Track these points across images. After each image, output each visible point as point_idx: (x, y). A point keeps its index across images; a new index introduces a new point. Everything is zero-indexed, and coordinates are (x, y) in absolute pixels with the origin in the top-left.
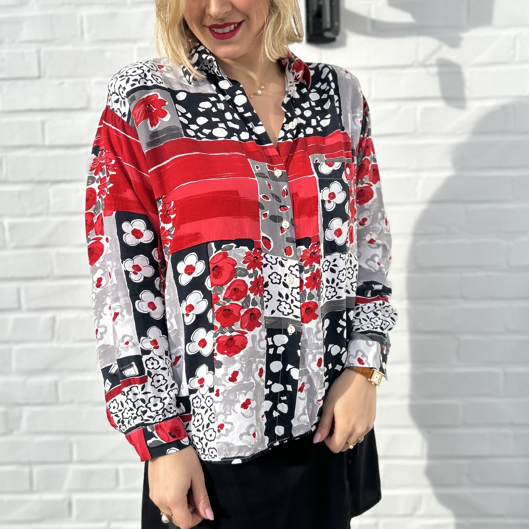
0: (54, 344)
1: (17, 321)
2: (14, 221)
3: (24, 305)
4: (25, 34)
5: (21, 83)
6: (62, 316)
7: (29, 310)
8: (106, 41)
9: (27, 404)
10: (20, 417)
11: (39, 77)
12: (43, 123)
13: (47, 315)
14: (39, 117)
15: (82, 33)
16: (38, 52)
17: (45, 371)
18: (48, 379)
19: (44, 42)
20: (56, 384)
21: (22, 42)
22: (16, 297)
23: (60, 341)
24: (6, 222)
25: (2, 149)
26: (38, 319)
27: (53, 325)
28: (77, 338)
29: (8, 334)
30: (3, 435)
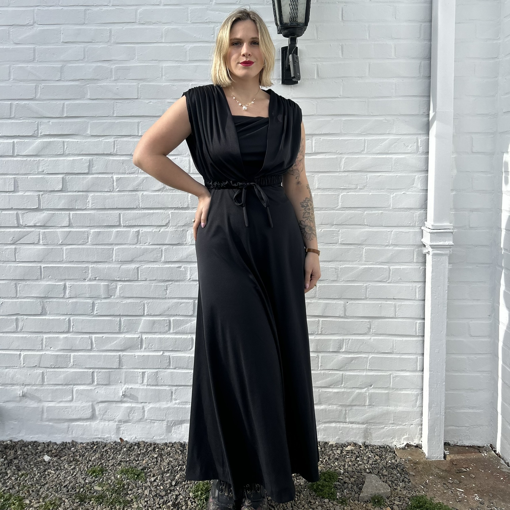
0: (138, 246)
1: (118, 232)
3: (122, 224)
4: (132, 75)
5: (127, 101)
6: (143, 230)
7: (125, 226)
8: (175, 80)
9: (120, 281)
10: (116, 288)
11: (138, 98)
14: (136, 120)
15: (162, 76)
16: (138, 85)
17: (131, 261)
18: (133, 266)
19: (141, 80)
20: (138, 268)
21: (129, 80)
22: (118, 218)
23: (141, 244)
24: (115, 177)
25: (115, 137)
26: (129, 231)
27: (138, 236)
28: (151, 243)
29: (112, 240)
30: (105, 298)
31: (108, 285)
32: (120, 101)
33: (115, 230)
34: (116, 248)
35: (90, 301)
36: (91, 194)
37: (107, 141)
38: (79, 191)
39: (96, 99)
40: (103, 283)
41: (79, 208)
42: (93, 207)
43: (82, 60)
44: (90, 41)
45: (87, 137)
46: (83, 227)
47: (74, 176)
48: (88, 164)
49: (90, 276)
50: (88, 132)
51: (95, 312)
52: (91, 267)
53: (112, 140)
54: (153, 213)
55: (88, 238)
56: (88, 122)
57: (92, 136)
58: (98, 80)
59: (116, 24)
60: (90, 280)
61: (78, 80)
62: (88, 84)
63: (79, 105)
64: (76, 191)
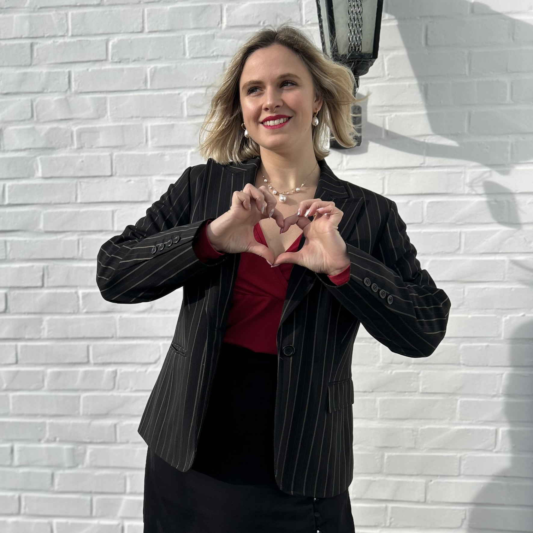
0: (115, 393)
1: (86, 372)
2: (87, 291)
3: (92, 361)
4: (102, 141)
5: (96, 180)
6: (122, 369)
7: (95, 364)
8: (166, 147)
9: (91, 443)
10: (85, 453)
11: (111, 176)
12: (113, 212)
13: (110, 369)
14: (110, 208)
15: (147, 141)
16: (111, 155)
17: (106, 415)
18: (109, 422)
19: (116, 147)
20: (115, 426)
21: (98, 147)
22: (86, 353)
23: (120, 390)
24: (81, 292)
25: (80, 233)
26: (102, 372)
27: (115, 377)
28: (134, 389)
29: (78, 383)
30: (70, 468)
31: (73, 450)
32: (86, 180)
33: (82, 369)
34: (84, 395)
35: (48, 471)
36: (47, 318)
37: (69, 239)
38: (29, 313)
39: (51, 178)
40: (66, 446)
41: (30, 337)
42: (51, 336)
43: (29, 120)
44: (40, 90)
45: (39, 233)
46: (36, 364)
47: (21, 291)
48: (41, 273)
49: (47, 435)
50: (41, 226)
51: (56, 488)
52: (49, 423)
53: (75, 237)
54: (136, 346)
55: (43, 381)
56: (40, 212)
57: (47, 232)
58: (53, 149)
59: (77, 65)
60: (48, 441)
61: (25, 150)
62: (39, 155)
63: (26, 186)
64: (25, 313)
